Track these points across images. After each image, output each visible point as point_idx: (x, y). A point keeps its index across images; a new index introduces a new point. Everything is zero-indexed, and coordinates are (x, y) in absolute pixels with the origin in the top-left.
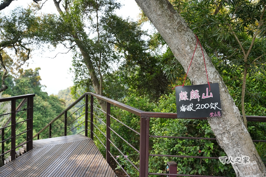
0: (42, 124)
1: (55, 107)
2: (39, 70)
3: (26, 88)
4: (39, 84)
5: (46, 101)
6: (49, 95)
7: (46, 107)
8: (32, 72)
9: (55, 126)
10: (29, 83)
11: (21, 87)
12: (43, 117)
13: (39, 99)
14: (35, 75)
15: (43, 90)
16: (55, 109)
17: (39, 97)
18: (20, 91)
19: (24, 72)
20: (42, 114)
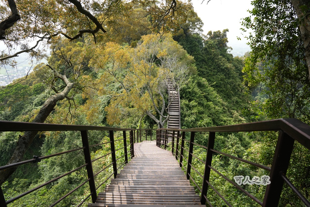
0: (224, 85)
1: (238, 70)
2: (227, 32)
3: (213, 50)
4: (226, 46)
5: (230, 63)
6: (234, 57)
7: (230, 69)
8: (220, 34)
9: (236, 88)
10: (216, 45)
11: (209, 48)
12: (226, 78)
13: (223, 61)
14: (223, 37)
15: (229, 51)
17: (224, 58)
18: (208, 52)
19: (213, 33)
20: (225, 75)
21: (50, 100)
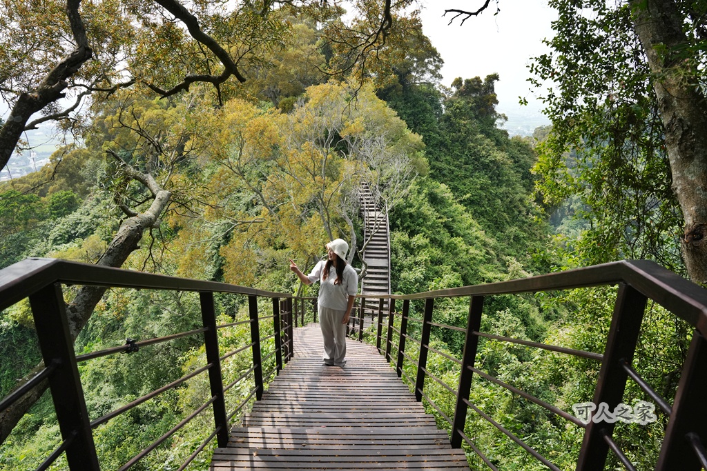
0: (489, 200)
1: (520, 166)
2: (495, 81)
3: (464, 120)
4: (493, 112)
5: (502, 151)
6: (510, 138)
7: (502, 164)
8: (479, 86)
9: (515, 207)
10: (471, 109)
11: (455, 116)
12: (492, 185)
13: (487, 145)
14: (486, 92)
15: (499, 125)
16: (520, 169)
17: (489, 140)
18: (452, 125)
19: (463, 83)
20: (491, 178)
21: (129, 228)
